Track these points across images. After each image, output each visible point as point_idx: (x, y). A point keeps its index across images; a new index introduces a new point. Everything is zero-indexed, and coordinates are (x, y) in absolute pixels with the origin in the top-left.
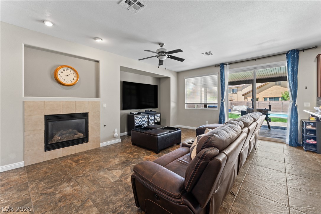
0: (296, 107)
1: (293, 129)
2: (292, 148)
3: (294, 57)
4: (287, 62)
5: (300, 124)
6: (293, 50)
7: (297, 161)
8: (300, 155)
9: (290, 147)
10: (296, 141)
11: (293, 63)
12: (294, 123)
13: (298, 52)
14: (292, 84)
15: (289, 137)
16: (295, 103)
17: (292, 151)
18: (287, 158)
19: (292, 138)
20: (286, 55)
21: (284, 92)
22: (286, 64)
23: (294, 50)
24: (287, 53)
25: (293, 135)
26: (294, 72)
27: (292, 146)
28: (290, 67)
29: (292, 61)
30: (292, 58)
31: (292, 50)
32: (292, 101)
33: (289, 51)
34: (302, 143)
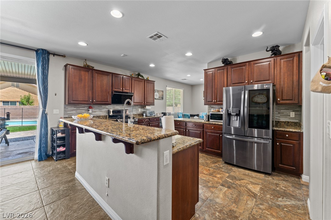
0: (46, 115)
1: (43, 140)
2: (43, 163)
3: (45, 58)
4: (37, 62)
5: (50, 133)
6: (44, 50)
7: (52, 179)
8: (53, 169)
9: (40, 162)
10: (46, 153)
11: (44, 64)
12: (44, 134)
13: (49, 55)
14: (42, 89)
15: (38, 151)
16: (46, 111)
17: (44, 167)
18: (40, 181)
19: (42, 150)
20: (35, 53)
21: (23, 96)
22: (35, 63)
23: (46, 50)
24: (37, 51)
25: (43, 147)
26: (45, 75)
27: (42, 161)
28: (40, 68)
29: (43, 61)
30: (42, 59)
31: (42, 49)
32: (42, 108)
33: (39, 49)
34: (51, 153)
